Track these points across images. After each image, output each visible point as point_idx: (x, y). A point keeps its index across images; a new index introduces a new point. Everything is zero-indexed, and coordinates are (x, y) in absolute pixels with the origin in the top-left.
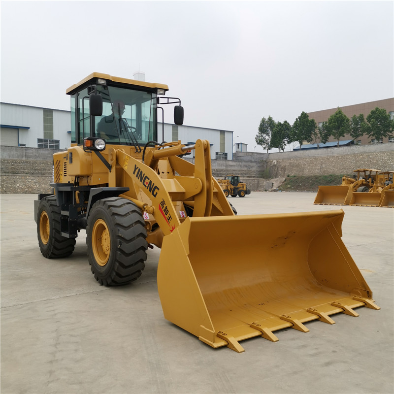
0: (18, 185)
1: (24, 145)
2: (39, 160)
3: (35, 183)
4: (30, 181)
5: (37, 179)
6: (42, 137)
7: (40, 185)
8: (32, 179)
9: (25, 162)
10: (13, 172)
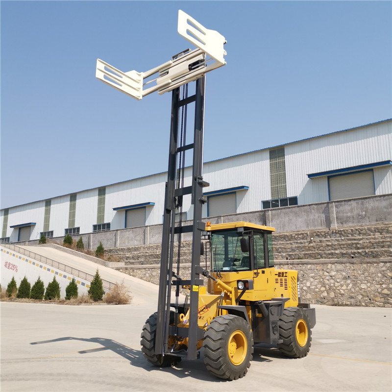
4: (333, 273)
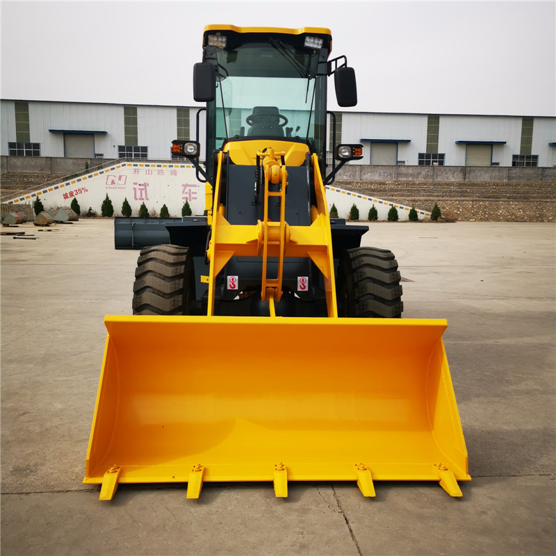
0: (501, 212)
1: (498, 164)
2: (523, 182)
3: (519, 209)
5: (522, 205)
6: (518, 153)
7: (524, 212)
8: (516, 205)
9: (507, 185)
10: (493, 197)
